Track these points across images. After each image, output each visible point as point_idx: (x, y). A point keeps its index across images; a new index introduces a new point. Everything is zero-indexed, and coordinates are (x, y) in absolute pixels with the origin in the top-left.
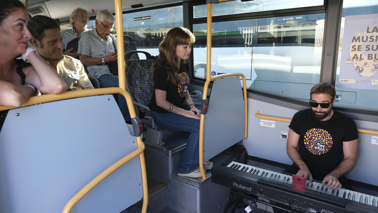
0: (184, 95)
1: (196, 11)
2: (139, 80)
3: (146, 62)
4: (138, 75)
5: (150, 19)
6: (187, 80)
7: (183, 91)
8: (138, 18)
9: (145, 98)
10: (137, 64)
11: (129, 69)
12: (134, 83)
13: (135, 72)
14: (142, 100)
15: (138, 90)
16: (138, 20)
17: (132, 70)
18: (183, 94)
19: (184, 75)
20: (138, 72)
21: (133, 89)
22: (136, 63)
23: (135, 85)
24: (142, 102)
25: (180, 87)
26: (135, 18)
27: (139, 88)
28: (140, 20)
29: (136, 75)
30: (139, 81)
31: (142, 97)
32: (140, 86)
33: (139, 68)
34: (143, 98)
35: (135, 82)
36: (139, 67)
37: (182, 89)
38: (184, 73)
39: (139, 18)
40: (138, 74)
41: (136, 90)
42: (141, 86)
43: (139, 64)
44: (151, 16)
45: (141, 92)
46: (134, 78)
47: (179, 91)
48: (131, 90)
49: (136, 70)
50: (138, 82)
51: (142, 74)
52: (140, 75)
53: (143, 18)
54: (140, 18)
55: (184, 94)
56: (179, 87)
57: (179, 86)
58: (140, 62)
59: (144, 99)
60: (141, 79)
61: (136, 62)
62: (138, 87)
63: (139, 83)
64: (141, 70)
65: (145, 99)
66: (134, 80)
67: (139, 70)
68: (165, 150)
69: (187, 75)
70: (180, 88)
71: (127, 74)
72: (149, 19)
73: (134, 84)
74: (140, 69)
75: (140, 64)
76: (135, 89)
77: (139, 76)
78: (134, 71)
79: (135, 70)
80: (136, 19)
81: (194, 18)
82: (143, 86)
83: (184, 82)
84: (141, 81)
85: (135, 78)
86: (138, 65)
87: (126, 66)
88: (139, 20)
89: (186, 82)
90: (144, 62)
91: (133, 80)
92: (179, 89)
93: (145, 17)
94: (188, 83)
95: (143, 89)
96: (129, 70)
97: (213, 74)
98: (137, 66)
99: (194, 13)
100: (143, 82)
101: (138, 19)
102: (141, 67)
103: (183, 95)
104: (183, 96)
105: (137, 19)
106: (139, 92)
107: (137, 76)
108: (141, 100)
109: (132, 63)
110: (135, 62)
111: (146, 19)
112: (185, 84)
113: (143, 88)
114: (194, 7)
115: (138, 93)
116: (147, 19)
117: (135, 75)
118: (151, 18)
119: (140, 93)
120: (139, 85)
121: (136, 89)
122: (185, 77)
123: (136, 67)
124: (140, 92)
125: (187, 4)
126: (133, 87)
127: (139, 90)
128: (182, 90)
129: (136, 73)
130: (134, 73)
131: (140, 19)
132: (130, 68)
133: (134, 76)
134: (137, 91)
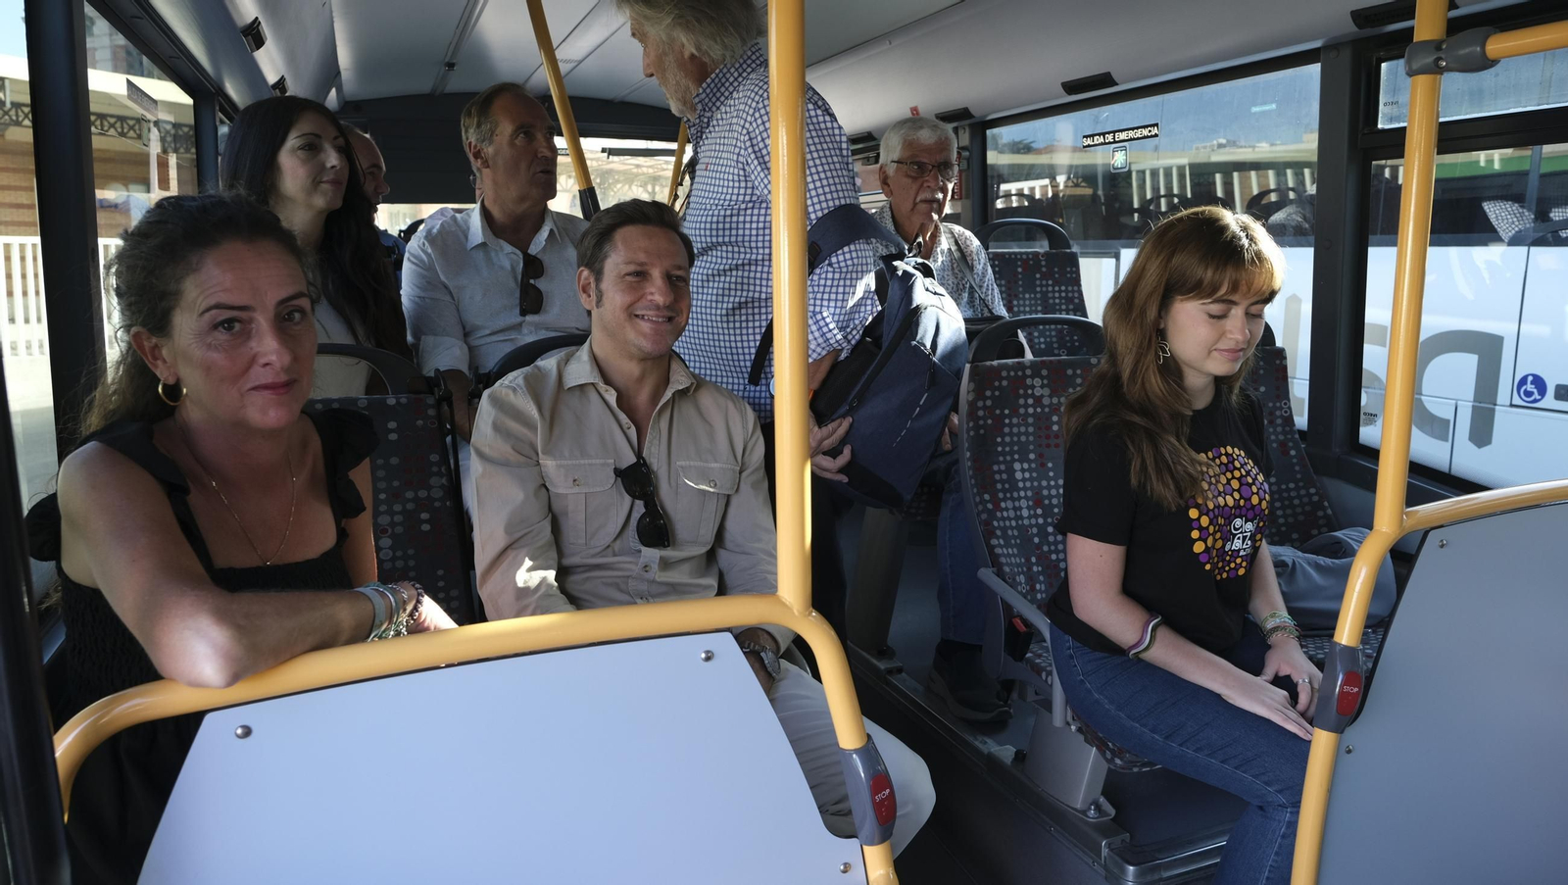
0: (1233, 565)
1: (1394, 91)
2: (1029, 461)
3: (1079, 372)
4: (1027, 434)
5: (1152, 136)
6: (1250, 485)
7: (1224, 546)
8: (1099, 135)
9: (1053, 548)
10: (1029, 381)
11: (985, 408)
12: (1004, 476)
13: (1015, 421)
14: (1034, 560)
15: (1020, 508)
16: (1102, 144)
17: (998, 412)
18: (1224, 560)
19: (1233, 463)
20: (1030, 420)
21: (990, 506)
22: (1025, 377)
23: (1007, 486)
24: (1035, 569)
25: (1205, 521)
26: (1086, 137)
27: (1026, 497)
28: (1110, 143)
29: (1019, 434)
30: (1033, 465)
31: (1039, 546)
32: (1032, 488)
33: (1038, 400)
34: (1045, 548)
35: (1011, 471)
36: (1037, 394)
37: (1218, 535)
38: (1229, 449)
39: (1104, 134)
40: (1031, 429)
41: (1007, 509)
42: (1037, 492)
43: (1037, 382)
44: (1157, 125)
45: (1033, 521)
46: (1003, 450)
47: (1198, 547)
48: (983, 512)
49: (1022, 411)
50: (1023, 470)
51: (1049, 428)
52: (1040, 437)
53: (1123, 136)
54: (1109, 133)
55: (1229, 562)
56: (1194, 524)
57: (1198, 519)
58: (1044, 372)
59: (1050, 552)
60: (1041, 456)
61: (1024, 373)
62: (1022, 494)
63: (1027, 475)
64: (1047, 410)
65: (1054, 557)
66: (1005, 462)
67: (1039, 410)
68: (1105, 851)
69: (1246, 464)
70: (1201, 529)
71: (972, 433)
72: (1148, 137)
73: (1002, 482)
74: (1043, 407)
75: (1045, 382)
76: (1003, 505)
77: (1031, 438)
78: (1006, 416)
79: (1015, 412)
80: (1089, 142)
81: (1380, 126)
82: (1049, 487)
83: (1228, 497)
84: (1043, 465)
85: (1012, 449)
86: (1033, 387)
87: (969, 392)
88: (1105, 144)
89: (1241, 497)
90: (1070, 372)
91: (1001, 459)
92: (1195, 534)
93: (1133, 129)
94: (1253, 506)
95: (1047, 502)
96: (981, 413)
97: (1530, 387)
98: (1026, 391)
99: (1382, 99)
100: (1050, 469)
101: (1100, 142)
102: (1051, 396)
103: (1223, 567)
104: (1225, 575)
105: (1095, 138)
106: (1026, 522)
107: (1023, 438)
108: (1028, 560)
109: (1001, 379)
110: (1020, 373)
111: (1134, 139)
112: (1237, 506)
113: (1050, 497)
114: (1383, 65)
115: (1018, 527)
116: (1138, 139)
117: (1011, 434)
118: (1156, 135)
119: (1031, 526)
120: (1028, 484)
121: (1010, 504)
122: (1239, 469)
123: (1020, 396)
124: (1029, 517)
125: (1346, 55)
126: (994, 496)
127: (1029, 508)
128: (1215, 540)
129: (1018, 425)
130: (1006, 425)
131: (1110, 138)
132: (989, 403)
133: (1007, 439)
134: (1012, 514)
